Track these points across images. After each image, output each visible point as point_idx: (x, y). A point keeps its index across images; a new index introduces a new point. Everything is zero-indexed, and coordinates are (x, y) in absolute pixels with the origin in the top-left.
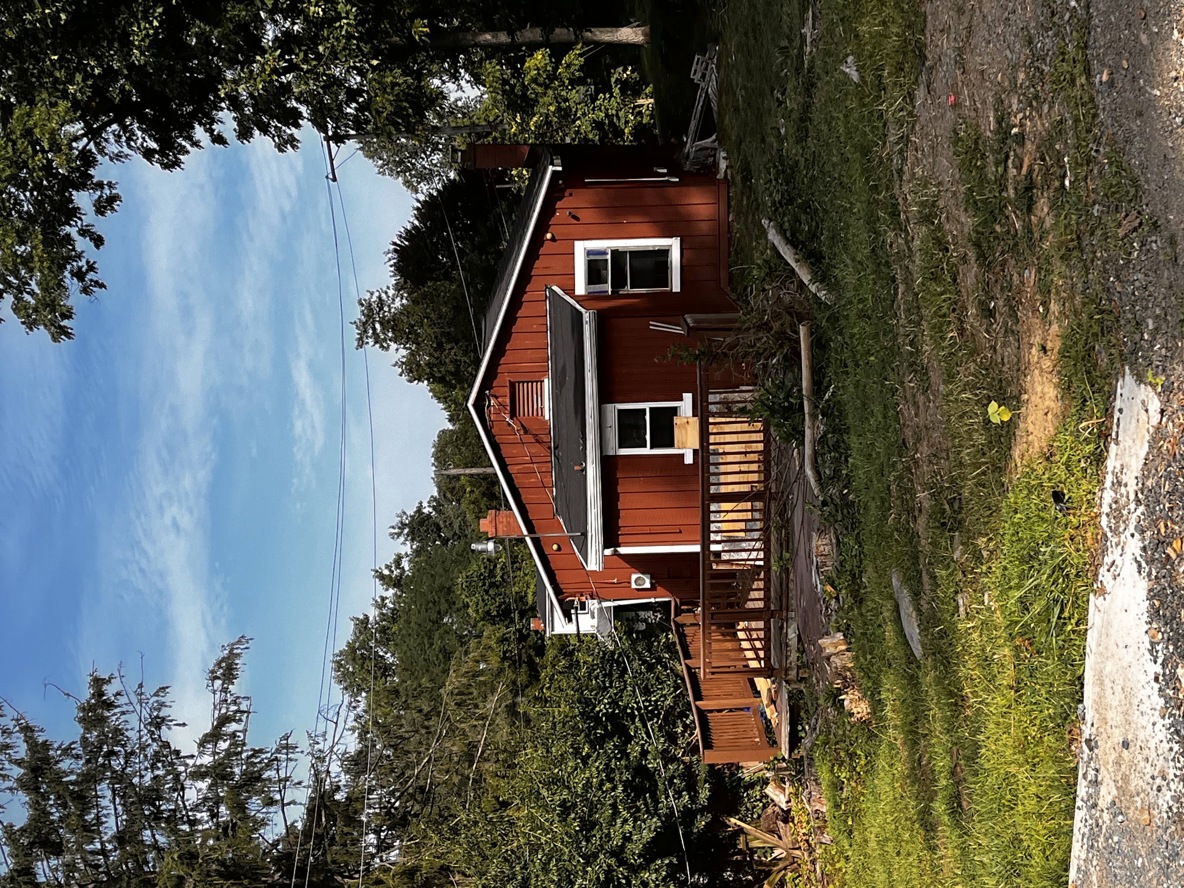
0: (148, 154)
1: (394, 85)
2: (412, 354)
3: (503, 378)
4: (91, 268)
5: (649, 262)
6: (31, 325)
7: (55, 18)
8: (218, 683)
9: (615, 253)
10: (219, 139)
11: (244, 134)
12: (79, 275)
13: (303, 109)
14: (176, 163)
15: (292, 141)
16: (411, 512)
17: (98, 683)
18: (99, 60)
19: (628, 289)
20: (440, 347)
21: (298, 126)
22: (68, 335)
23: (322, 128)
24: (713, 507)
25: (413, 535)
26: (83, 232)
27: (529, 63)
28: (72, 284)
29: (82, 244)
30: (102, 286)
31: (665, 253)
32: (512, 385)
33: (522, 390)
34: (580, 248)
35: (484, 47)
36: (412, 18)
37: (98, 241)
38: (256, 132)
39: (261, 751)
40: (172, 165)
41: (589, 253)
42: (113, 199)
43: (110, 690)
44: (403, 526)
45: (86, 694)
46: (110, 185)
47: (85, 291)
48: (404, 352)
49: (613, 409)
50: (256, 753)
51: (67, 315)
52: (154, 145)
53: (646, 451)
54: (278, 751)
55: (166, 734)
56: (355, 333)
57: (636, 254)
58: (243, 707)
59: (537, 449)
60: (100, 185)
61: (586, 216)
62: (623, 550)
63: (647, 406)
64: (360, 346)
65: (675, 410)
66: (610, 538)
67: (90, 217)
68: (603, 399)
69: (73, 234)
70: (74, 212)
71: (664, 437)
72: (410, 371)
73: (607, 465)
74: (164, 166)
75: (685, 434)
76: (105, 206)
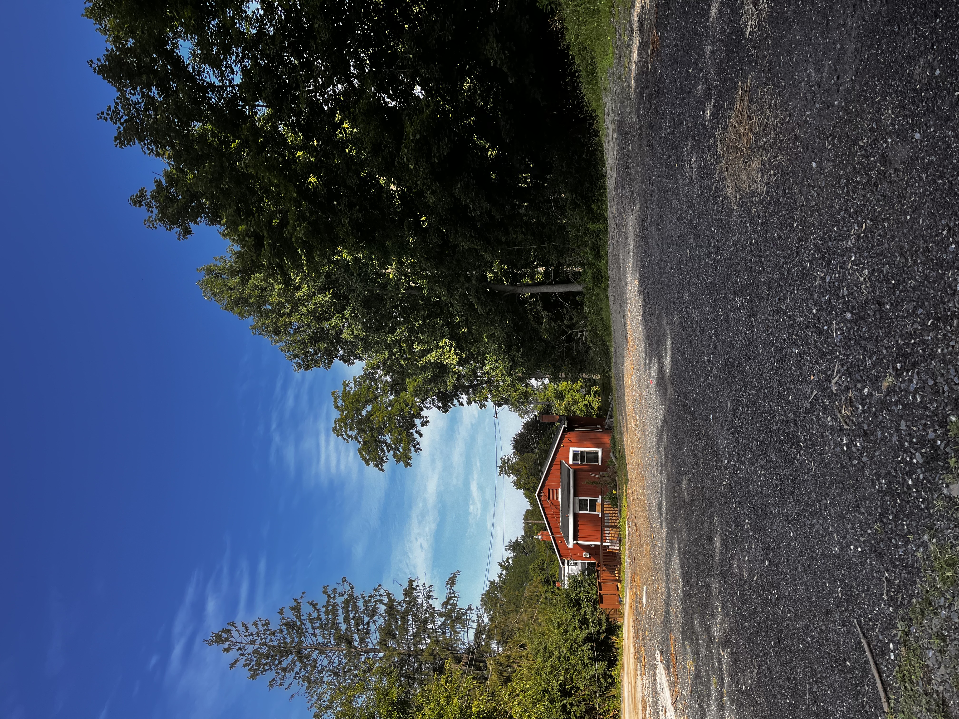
0: (439, 408)
2: (518, 479)
3: (546, 487)
4: (418, 444)
5: (592, 455)
6: (398, 461)
8: (449, 586)
9: (582, 452)
10: (461, 404)
11: (469, 403)
12: (414, 446)
14: (447, 411)
15: (485, 406)
16: (514, 541)
17: (411, 581)
19: (585, 463)
20: (529, 477)
21: (487, 401)
22: (410, 466)
23: (494, 402)
25: (514, 550)
26: (417, 432)
28: (412, 449)
29: (416, 436)
30: (421, 450)
31: (597, 453)
32: (549, 490)
33: (552, 491)
34: (571, 450)
37: (421, 435)
38: (473, 403)
39: (462, 609)
40: (446, 411)
41: (574, 451)
42: (427, 422)
43: (415, 584)
44: (510, 546)
45: (406, 585)
46: (426, 417)
47: (416, 451)
48: (515, 478)
49: (578, 499)
50: (461, 609)
51: (410, 459)
52: (441, 405)
53: (588, 512)
54: (467, 610)
55: (431, 601)
56: (498, 470)
57: (588, 453)
58: (456, 595)
59: (556, 510)
60: (423, 417)
61: (574, 440)
62: (579, 542)
63: (588, 498)
64: (500, 475)
65: (596, 501)
66: (576, 538)
67: (419, 427)
68: (575, 495)
69: (414, 433)
70: (414, 426)
71: (593, 507)
72: (517, 485)
73: (576, 515)
74: (444, 412)
75: (599, 508)
76: (424, 424)
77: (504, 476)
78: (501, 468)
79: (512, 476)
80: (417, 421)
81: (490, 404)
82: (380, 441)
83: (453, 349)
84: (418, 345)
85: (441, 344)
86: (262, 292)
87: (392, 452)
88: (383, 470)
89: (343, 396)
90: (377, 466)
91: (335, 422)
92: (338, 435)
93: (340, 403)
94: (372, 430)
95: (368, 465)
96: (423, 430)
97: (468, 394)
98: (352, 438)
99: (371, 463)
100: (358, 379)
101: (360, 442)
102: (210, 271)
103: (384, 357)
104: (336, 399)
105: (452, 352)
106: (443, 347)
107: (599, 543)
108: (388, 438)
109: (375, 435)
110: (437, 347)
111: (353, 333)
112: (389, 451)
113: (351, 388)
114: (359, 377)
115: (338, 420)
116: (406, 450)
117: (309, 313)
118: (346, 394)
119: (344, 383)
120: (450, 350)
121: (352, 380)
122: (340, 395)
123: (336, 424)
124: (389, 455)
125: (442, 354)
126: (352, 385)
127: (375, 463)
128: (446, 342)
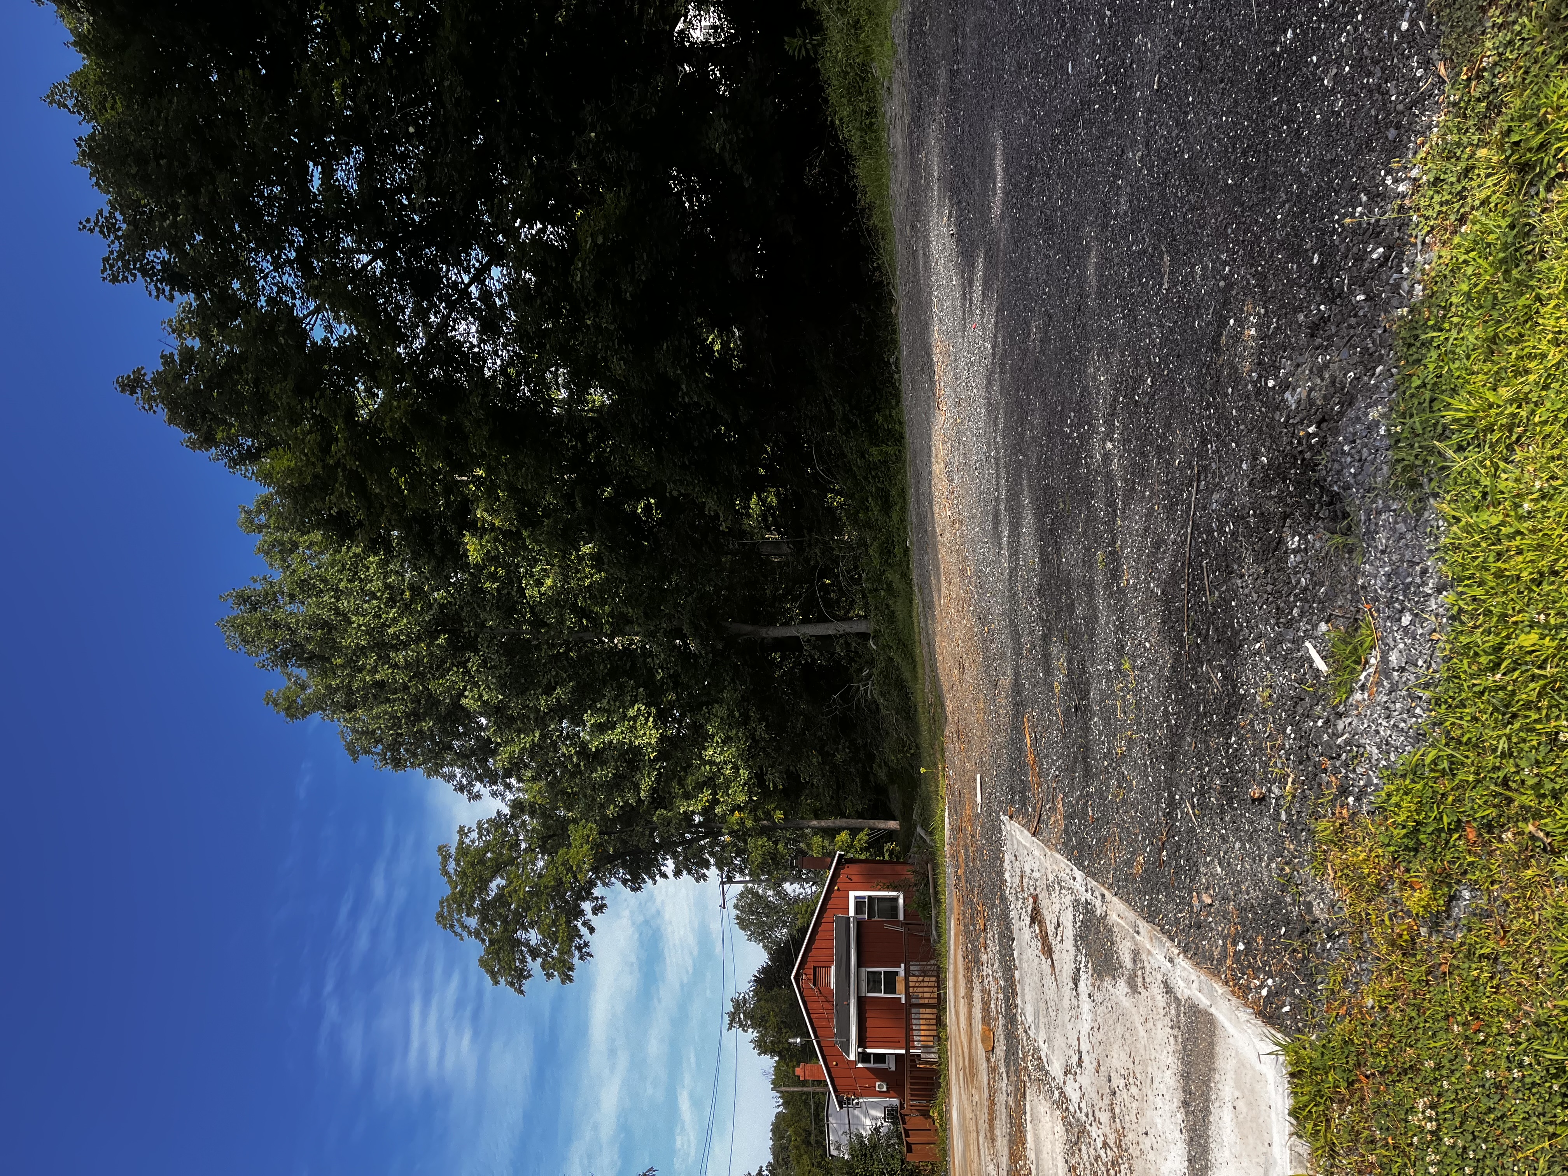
0: (625, 882)
1: (762, 846)
2: (762, 1035)
3: (810, 965)
4: (586, 945)
5: (887, 905)
6: (549, 976)
7: (607, 776)
9: (870, 898)
10: (664, 876)
11: (677, 873)
12: (579, 948)
13: (712, 861)
14: (639, 888)
15: (704, 877)
18: (623, 797)
19: (876, 918)
20: (780, 1029)
21: (708, 868)
22: (571, 981)
23: (721, 870)
24: (913, 1010)
26: (585, 924)
27: (838, 838)
28: (577, 954)
29: (584, 931)
30: (591, 956)
31: (895, 899)
32: (815, 968)
33: (819, 970)
34: (852, 895)
35: (812, 828)
36: (774, 810)
37: (592, 930)
38: (685, 873)
40: (636, 889)
41: (856, 897)
42: (603, 906)
46: (602, 898)
47: (581, 958)
48: (755, 1034)
49: (864, 971)
51: (571, 969)
52: (628, 877)
53: (882, 995)
56: (727, 1020)
57: (881, 899)
59: (826, 1005)
60: (597, 898)
61: (855, 878)
62: (869, 1051)
63: (882, 970)
64: (730, 1029)
65: (897, 973)
66: (862, 1043)
67: (589, 915)
68: (859, 965)
69: (579, 925)
70: (582, 913)
71: (891, 987)
72: (760, 1047)
73: (861, 1001)
74: (633, 889)
75: (900, 986)
76: (598, 909)
77: (737, 1031)
78: (733, 1016)
79: (750, 1030)
80: (587, 906)
81: (713, 872)
82: (519, 942)
83: (651, 719)
84: (592, 715)
85: (631, 712)
86: (330, 632)
87: (539, 960)
88: (522, 992)
89: (457, 854)
90: (512, 984)
91: (442, 903)
92: (445, 927)
93: (452, 865)
94: (505, 921)
95: (496, 983)
96: (595, 921)
97: (675, 856)
98: (470, 933)
99: (502, 981)
100: (486, 826)
101: (483, 941)
102: (243, 599)
103: (533, 740)
104: (445, 858)
105: (650, 724)
106: (635, 718)
107: (903, 1052)
108: (534, 936)
109: (510, 928)
110: (624, 717)
111: (481, 696)
112: (534, 959)
113: (473, 841)
114: (487, 821)
115: (447, 900)
116: (566, 952)
117: (408, 665)
118: (463, 850)
119: (461, 829)
120: (647, 720)
121: (474, 827)
122: (453, 851)
123: (442, 907)
124: (535, 966)
125: (633, 728)
126: (474, 835)
127: (509, 979)
128: (639, 709)
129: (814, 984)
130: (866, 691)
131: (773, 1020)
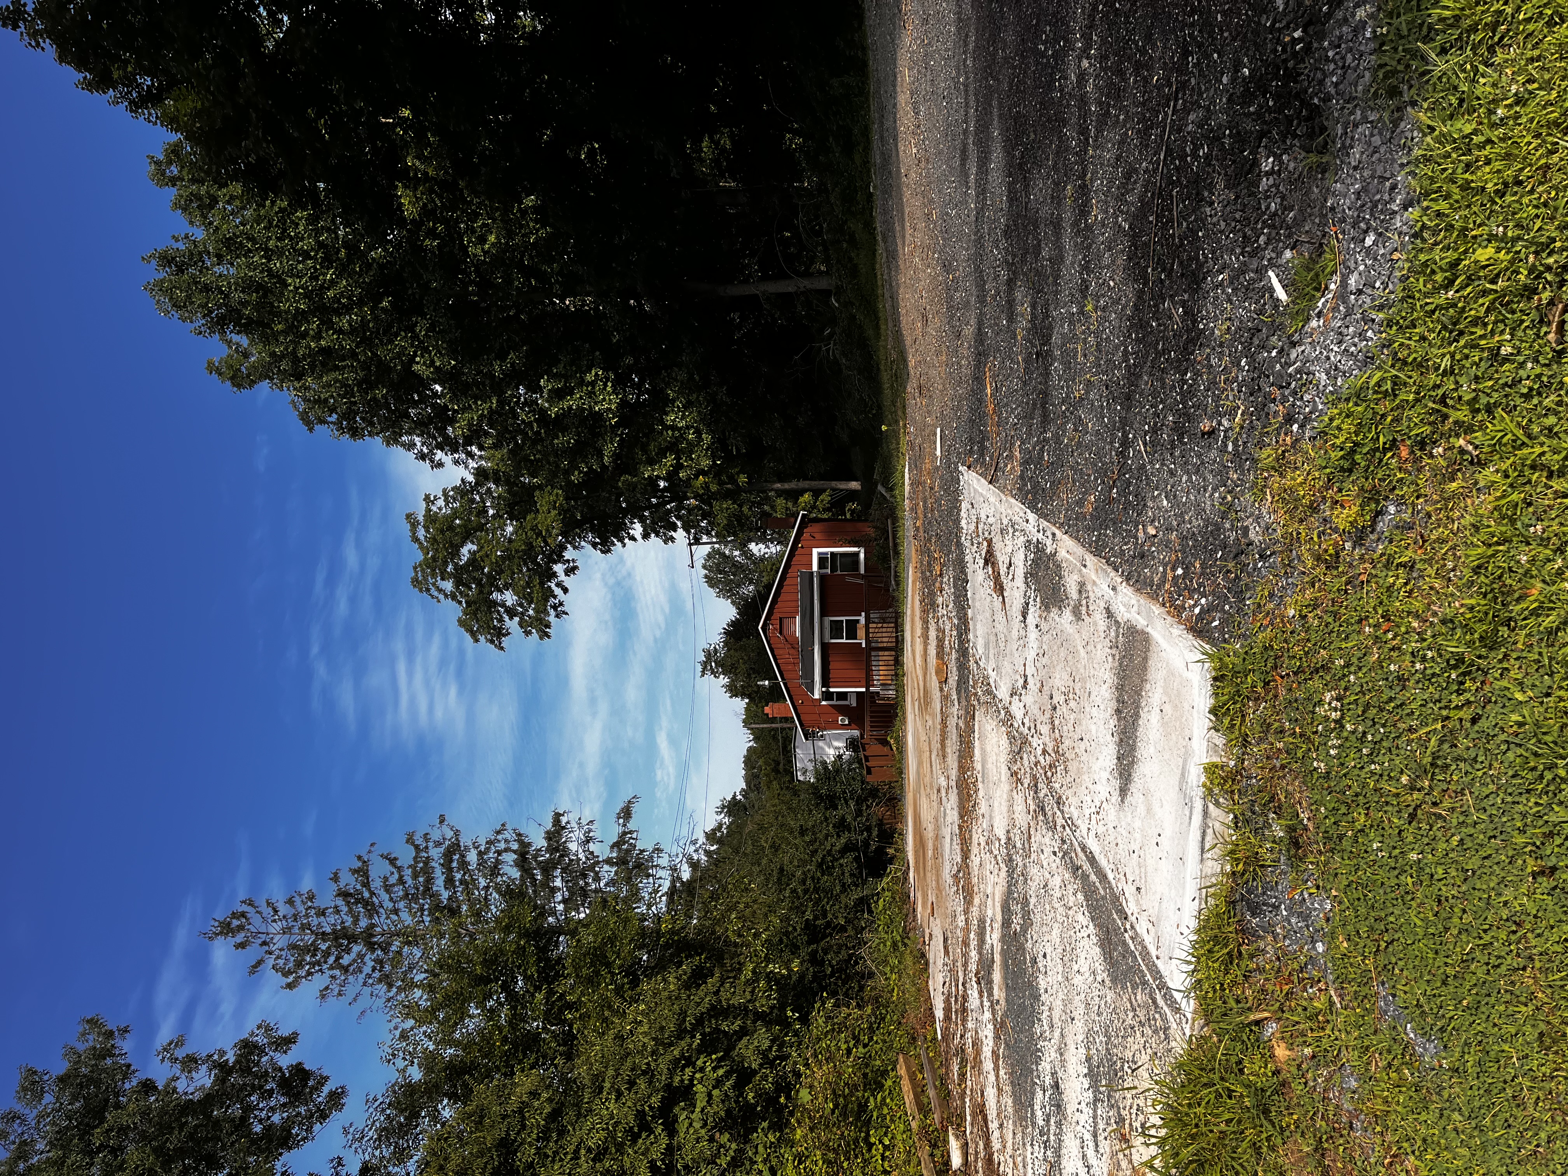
0: (594, 545)
1: (727, 509)
2: (733, 681)
3: (776, 616)
4: (561, 604)
5: (849, 558)
6: (528, 633)
7: (569, 443)
8: (621, 821)
9: (832, 553)
10: (633, 538)
11: (645, 536)
12: (555, 607)
13: (679, 524)
14: (609, 551)
15: (672, 539)
17: (557, 816)
18: (587, 464)
19: (839, 572)
21: (675, 531)
22: (549, 637)
23: (688, 532)
24: (873, 653)
26: (558, 585)
27: (801, 499)
28: (552, 612)
29: (558, 591)
30: (567, 614)
31: (857, 554)
32: (781, 619)
33: (785, 621)
34: (815, 551)
35: (776, 491)
36: (738, 473)
37: (565, 590)
38: (653, 535)
39: (644, 851)
41: (819, 554)
42: (575, 568)
43: (564, 820)
45: (549, 826)
46: (573, 561)
49: (828, 620)
50: (642, 851)
51: (548, 626)
52: (598, 540)
53: (844, 641)
54: (653, 852)
55: (592, 847)
57: (843, 555)
58: (634, 836)
59: (792, 651)
60: (568, 561)
61: (818, 536)
62: (832, 690)
63: (844, 618)
64: (703, 676)
65: (858, 621)
66: (825, 683)
67: (562, 577)
68: (823, 614)
69: (553, 586)
70: (554, 575)
71: (852, 634)
72: (731, 691)
73: (824, 647)
74: (603, 552)
75: (861, 633)
76: (570, 571)
77: (709, 678)
78: (705, 665)
79: (722, 676)
80: (559, 568)
81: (680, 535)
82: (495, 603)
83: (610, 384)
84: (548, 381)
85: (589, 377)
86: (265, 296)
87: (517, 619)
88: (502, 649)
89: (426, 521)
90: (492, 642)
91: (415, 568)
92: (421, 591)
93: (421, 533)
94: (479, 584)
95: (477, 641)
96: (567, 581)
97: (642, 520)
98: (446, 596)
99: (482, 639)
100: (451, 493)
101: (460, 603)
102: (166, 260)
103: (490, 407)
104: (414, 525)
105: (609, 389)
106: (593, 384)
107: (864, 690)
108: (509, 598)
109: (485, 591)
110: (582, 383)
111: (433, 362)
112: (511, 618)
113: (440, 509)
114: (453, 489)
115: (420, 565)
116: (542, 611)
117: (353, 331)
118: (431, 519)
119: (427, 498)
120: (605, 385)
121: (440, 494)
122: (421, 518)
123: (416, 572)
124: (512, 624)
125: (590, 395)
126: (441, 503)
127: (489, 637)
128: (596, 374)
129: (781, 633)
130: (828, 351)
131: (742, 667)
